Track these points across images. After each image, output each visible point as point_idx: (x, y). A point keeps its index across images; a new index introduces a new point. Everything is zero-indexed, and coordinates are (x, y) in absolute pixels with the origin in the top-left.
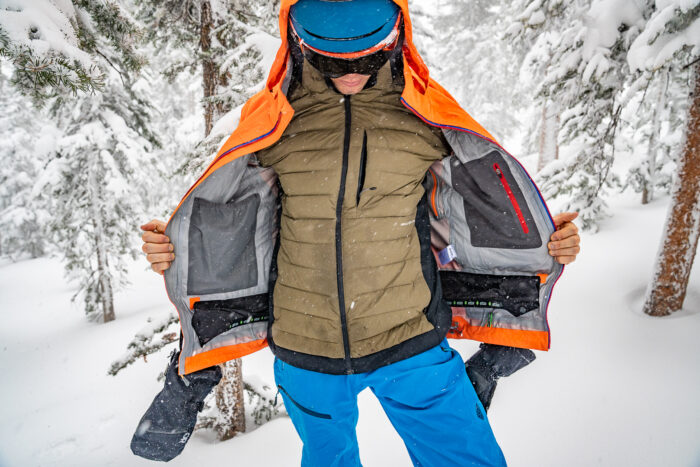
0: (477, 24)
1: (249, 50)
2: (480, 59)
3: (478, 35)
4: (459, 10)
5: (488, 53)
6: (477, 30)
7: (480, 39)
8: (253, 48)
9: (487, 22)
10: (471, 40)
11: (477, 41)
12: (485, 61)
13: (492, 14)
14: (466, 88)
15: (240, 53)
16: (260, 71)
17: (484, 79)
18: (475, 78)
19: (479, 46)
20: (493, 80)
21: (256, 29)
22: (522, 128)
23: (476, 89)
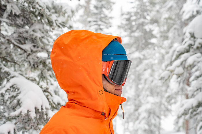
0: (143, 49)
1: (12, 87)
2: (145, 70)
3: (144, 55)
4: (132, 41)
5: (151, 66)
6: (143, 53)
7: (145, 58)
8: (15, 86)
9: (149, 48)
10: (140, 58)
11: (144, 59)
12: (149, 71)
13: (153, 44)
14: (137, 86)
15: (5, 89)
16: (18, 101)
17: (148, 82)
18: (143, 81)
19: (145, 62)
20: (154, 83)
21: (16, 74)
22: (173, 113)
23: (143, 88)
